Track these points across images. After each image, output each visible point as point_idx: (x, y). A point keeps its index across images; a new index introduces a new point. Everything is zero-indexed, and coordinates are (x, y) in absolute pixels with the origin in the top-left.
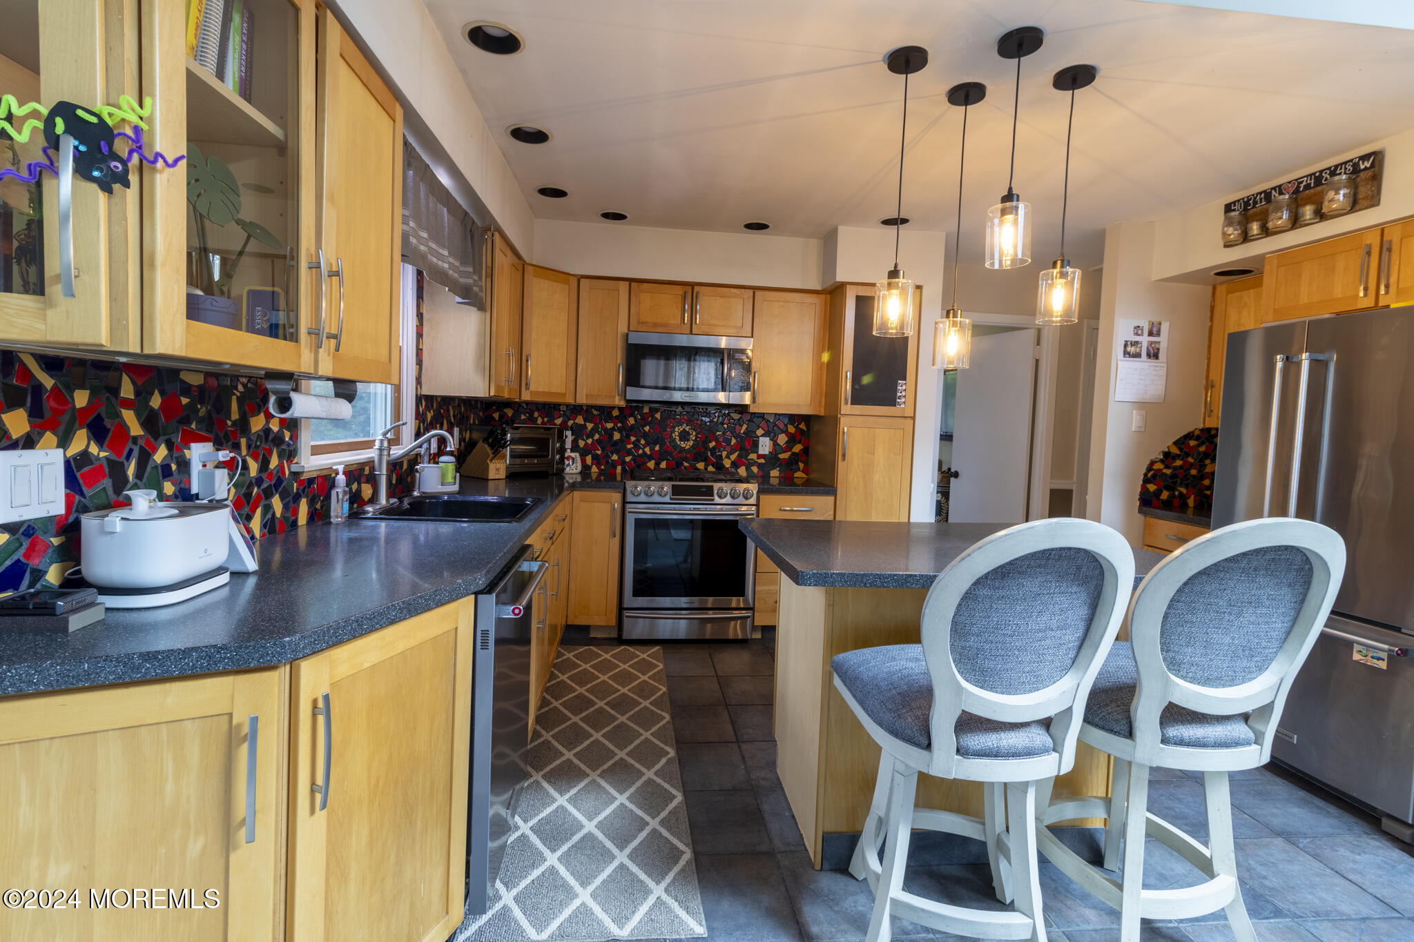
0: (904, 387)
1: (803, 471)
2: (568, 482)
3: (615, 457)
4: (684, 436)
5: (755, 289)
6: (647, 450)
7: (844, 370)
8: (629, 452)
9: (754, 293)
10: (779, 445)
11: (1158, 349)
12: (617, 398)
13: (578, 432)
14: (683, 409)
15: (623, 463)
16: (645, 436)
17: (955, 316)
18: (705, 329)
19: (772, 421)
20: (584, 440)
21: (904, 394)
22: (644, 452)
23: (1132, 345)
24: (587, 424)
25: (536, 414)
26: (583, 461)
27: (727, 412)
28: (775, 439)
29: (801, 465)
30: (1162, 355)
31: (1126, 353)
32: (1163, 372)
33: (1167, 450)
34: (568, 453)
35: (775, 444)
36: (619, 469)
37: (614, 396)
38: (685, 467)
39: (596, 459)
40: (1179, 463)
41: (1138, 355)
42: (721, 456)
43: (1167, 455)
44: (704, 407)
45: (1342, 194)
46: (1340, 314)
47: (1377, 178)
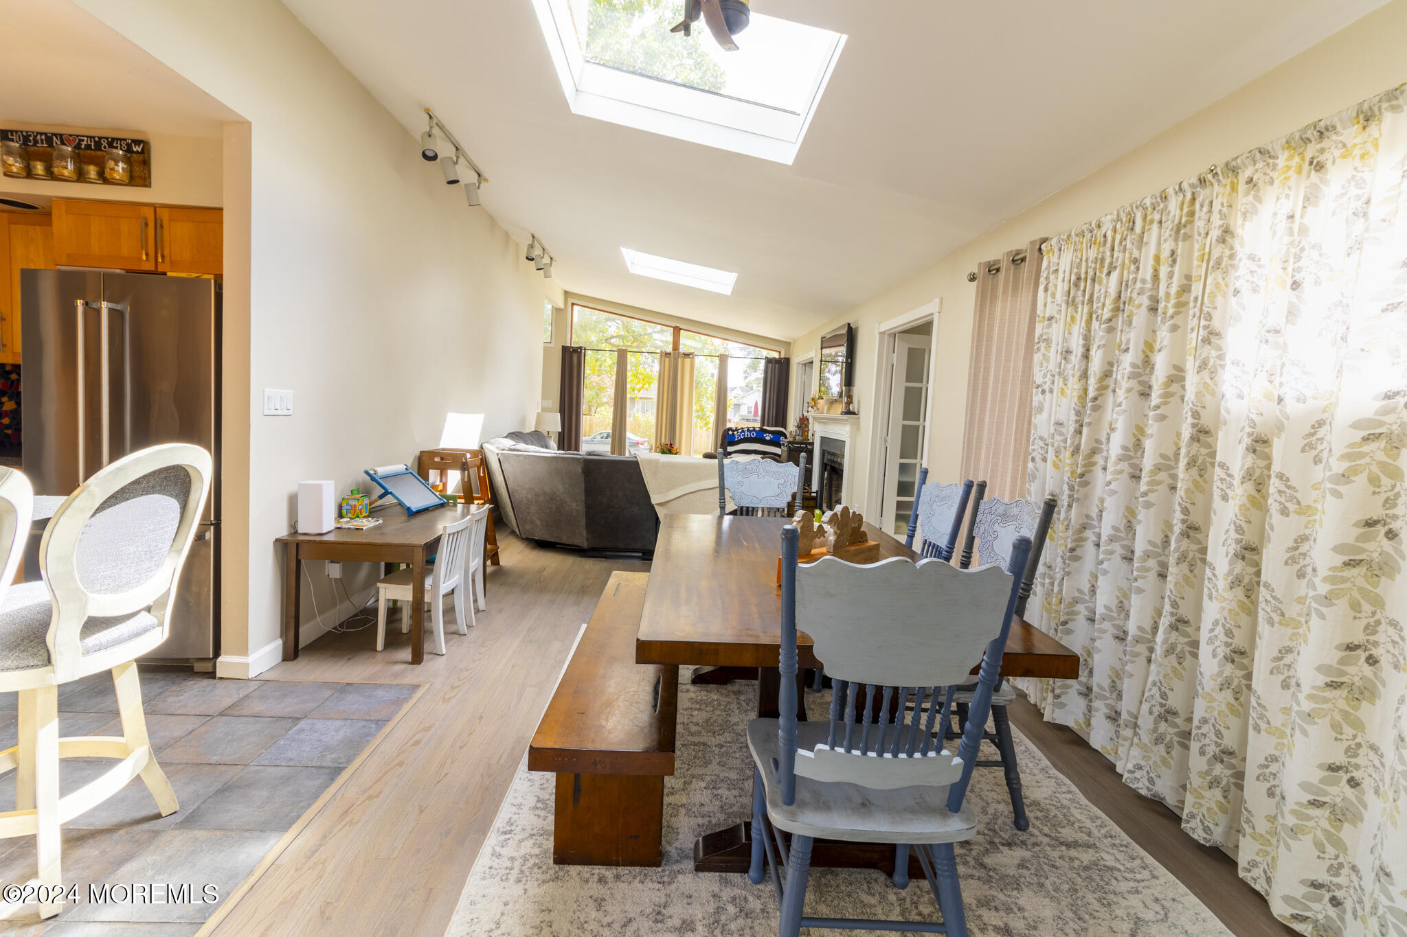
45: (121, 165)
46: (128, 271)
47: (146, 163)
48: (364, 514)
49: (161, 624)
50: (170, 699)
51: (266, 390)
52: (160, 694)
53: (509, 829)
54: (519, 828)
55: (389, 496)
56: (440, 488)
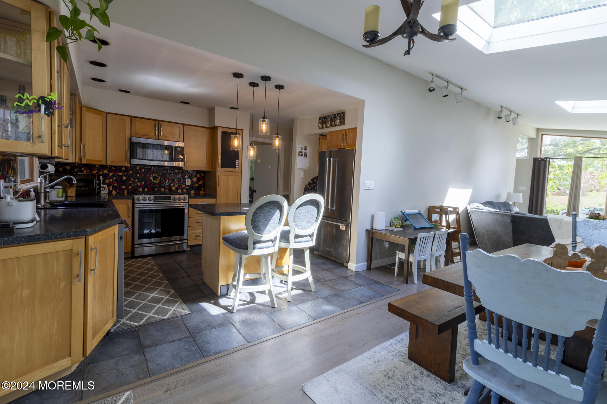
0: (238, 162)
1: (203, 191)
2: (102, 197)
3: (124, 187)
4: (155, 178)
5: (184, 125)
6: (139, 184)
7: (218, 156)
8: (130, 185)
9: (184, 126)
10: (194, 181)
11: (307, 154)
12: (126, 163)
13: (106, 176)
14: (154, 168)
15: (128, 189)
16: (137, 178)
17: (252, 145)
18: (164, 138)
19: (191, 173)
20: (108, 180)
21: (238, 164)
22: (137, 185)
23: (301, 153)
24: (110, 173)
25: (83, 169)
26: (109, 189)
27: (173, 169)
28: (192, 179)
29: (202, 189)
30: (308, 156)
31: (299, 155)
32: (308, 160)
33: (309, 182)
34: (102, 185)
35: (192, 181)
36: (126, 191)
37: (125, 162)
38: (156, 190)
39: (114, 188)
40: (312, 186)
41: (302, 155)
42: (171, 186)
43: (309, 183)
44: (163, 167)
45: (338, 120)
46: (339, 149)
47: (344, 118)
48: (398, 226)
49: (312, 240)
50: (336, 270)
51: (365, 181)
52: (335, 268)
53: (401, 341)
54: (404, 343)
55: (408, 221)
56: (439, 222)
